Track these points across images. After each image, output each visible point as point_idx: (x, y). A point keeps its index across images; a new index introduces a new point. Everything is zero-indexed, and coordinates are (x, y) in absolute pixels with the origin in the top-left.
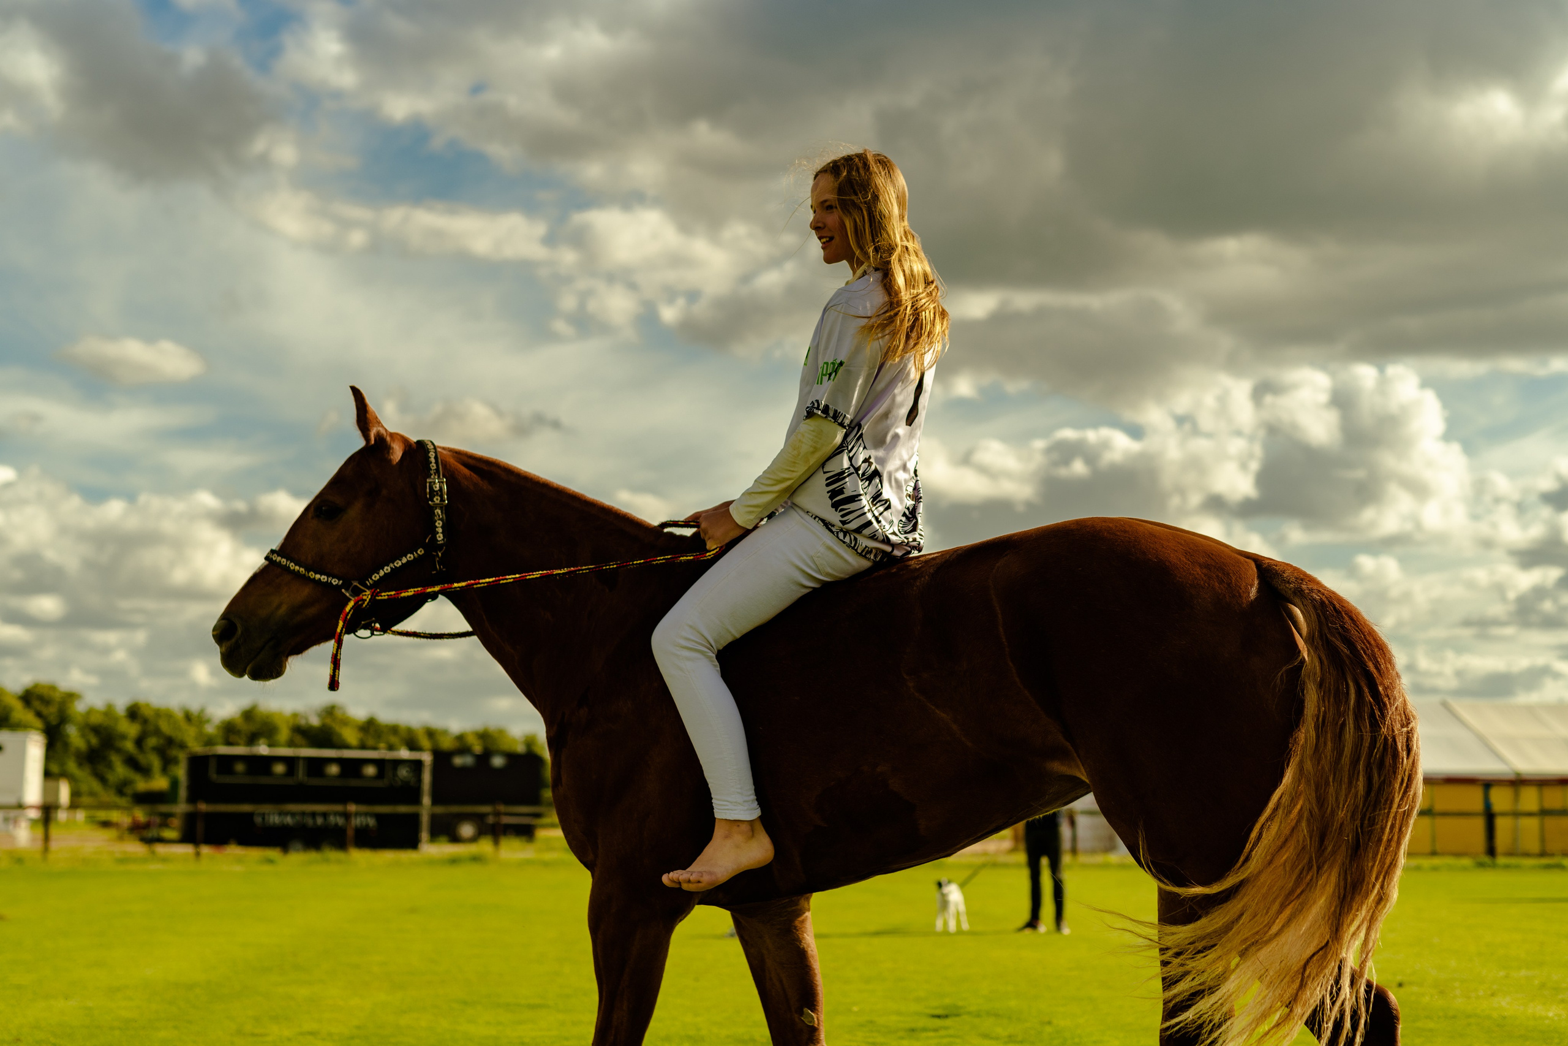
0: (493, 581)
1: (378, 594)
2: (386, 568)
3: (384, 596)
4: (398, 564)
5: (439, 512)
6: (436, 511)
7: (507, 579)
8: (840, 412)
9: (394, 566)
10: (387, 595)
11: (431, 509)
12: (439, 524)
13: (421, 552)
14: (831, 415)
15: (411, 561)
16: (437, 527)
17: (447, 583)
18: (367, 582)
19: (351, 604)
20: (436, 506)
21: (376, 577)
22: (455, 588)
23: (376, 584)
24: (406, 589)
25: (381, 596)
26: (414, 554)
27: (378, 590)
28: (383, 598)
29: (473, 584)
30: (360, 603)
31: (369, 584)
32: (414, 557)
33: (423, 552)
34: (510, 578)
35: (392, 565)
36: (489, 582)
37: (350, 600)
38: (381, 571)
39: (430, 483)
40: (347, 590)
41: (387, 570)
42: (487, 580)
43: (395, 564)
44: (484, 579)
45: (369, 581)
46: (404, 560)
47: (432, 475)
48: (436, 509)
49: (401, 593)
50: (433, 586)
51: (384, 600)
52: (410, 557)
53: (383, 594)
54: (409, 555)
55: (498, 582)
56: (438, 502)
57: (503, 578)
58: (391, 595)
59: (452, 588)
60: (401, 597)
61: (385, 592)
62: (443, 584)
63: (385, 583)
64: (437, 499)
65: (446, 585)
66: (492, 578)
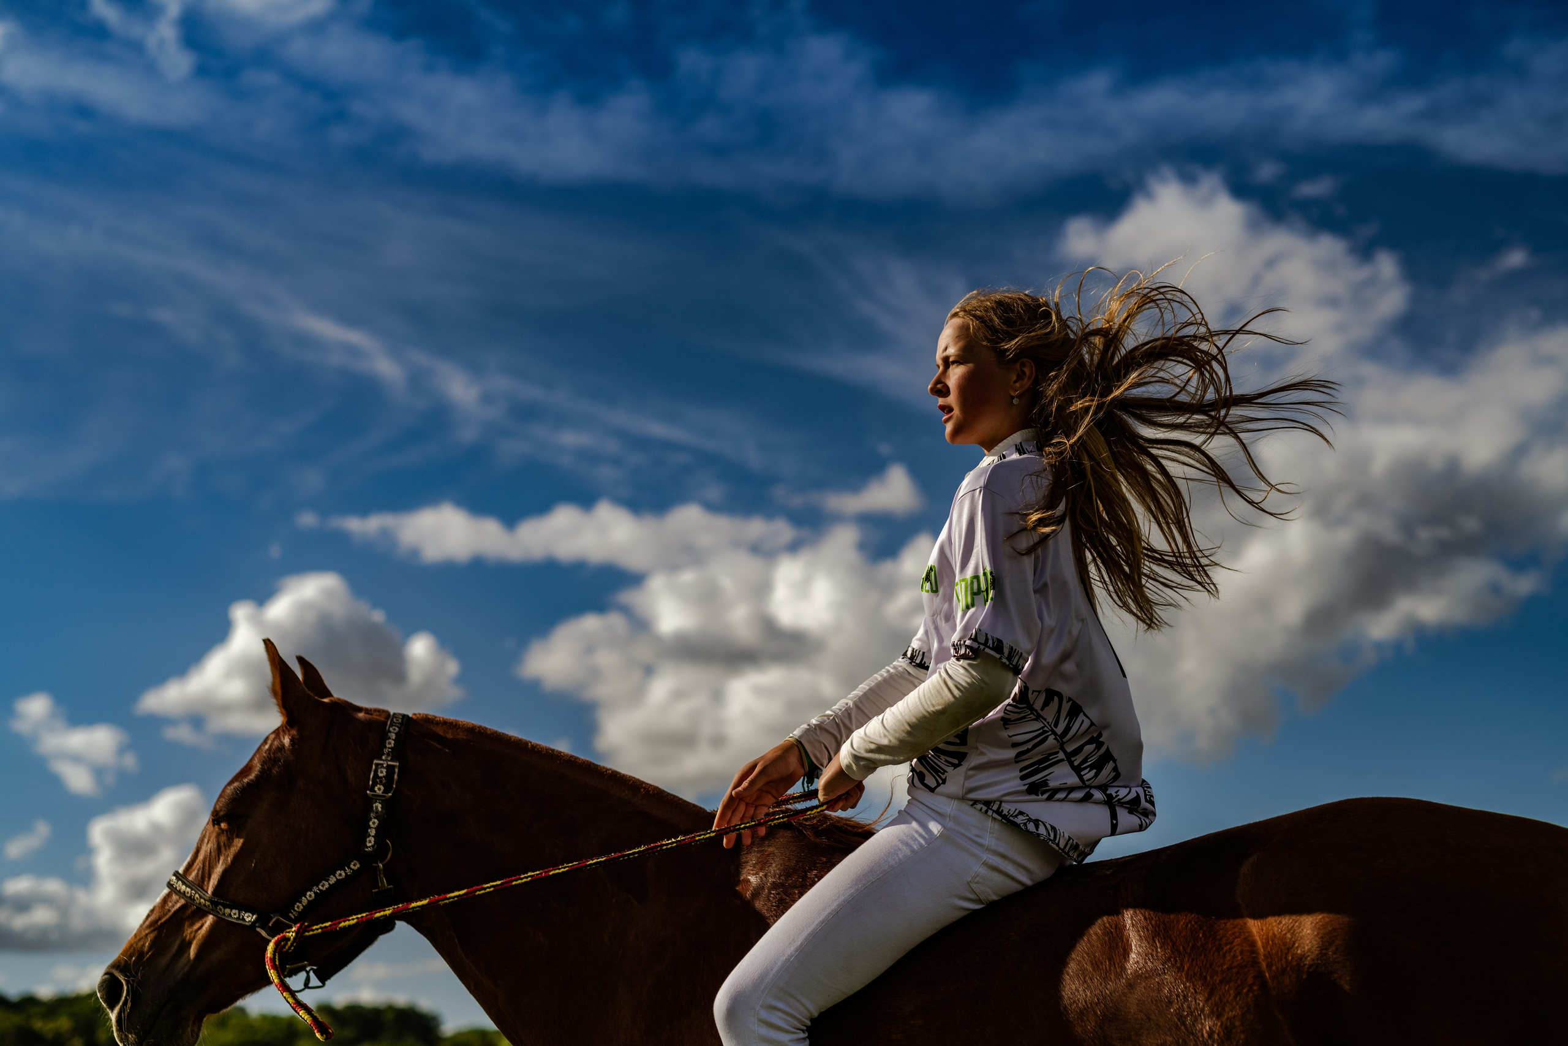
0: (464, 894)
1: (308, 929)
2: (308, 893)
3: (317, 929)
4: (324, 886)
5: (380, 806)
6: (374, 805)
7: (485, 889)
8: (1016, 650)
9: (319, 889)
10: (321, 928)
11: (370, 801)
12: (374, 823)
13: (355, 866)
14: (1006, 654)
15: (343, 879)
16: (371, 828)
17: (402, 903)
18: (290, 914)
19: (271, 947)
20: (377, 798)
21: (299, 907)
22: (413, 908)
23: (301, 917)
24: (346, 916)
25: (313, 930)
26: (345, 870)
27: (306, 924)
28: (315, 932)
29: (438, 901)
30: (282, 943)
31: (293, 917)
32: (346, 873)
33: (358, 866)
34: (489, 886)
35: (315, 889)
36: (460, 895)
37: (268, 942)
38: (303, 898)
39: (377, 765)
40: (262, 928)
41: (310, 896)
42: (457, 893)
43: (320, 887)
44: (453, 892)
45: (292, 913)
46: (333, 880)
47: (384, 754)
48: (375, 803)
49: (340, 923)
50: (382, 908)
51: (319, 934)
52: (341, 874)
53: (315, 927)
54: (338, 872)
55: (473, 894)
56: (380, 792)
57: (479, 887)
58: (326, 927)
59: (408, 909)
60: (340, 928)
61: (317, 925)
62: (397, 905)
63: (312, 913)
64: (379, 789)
65: (400, 905)
66: (464, 889)
